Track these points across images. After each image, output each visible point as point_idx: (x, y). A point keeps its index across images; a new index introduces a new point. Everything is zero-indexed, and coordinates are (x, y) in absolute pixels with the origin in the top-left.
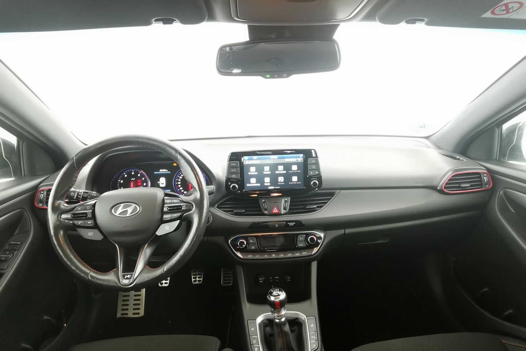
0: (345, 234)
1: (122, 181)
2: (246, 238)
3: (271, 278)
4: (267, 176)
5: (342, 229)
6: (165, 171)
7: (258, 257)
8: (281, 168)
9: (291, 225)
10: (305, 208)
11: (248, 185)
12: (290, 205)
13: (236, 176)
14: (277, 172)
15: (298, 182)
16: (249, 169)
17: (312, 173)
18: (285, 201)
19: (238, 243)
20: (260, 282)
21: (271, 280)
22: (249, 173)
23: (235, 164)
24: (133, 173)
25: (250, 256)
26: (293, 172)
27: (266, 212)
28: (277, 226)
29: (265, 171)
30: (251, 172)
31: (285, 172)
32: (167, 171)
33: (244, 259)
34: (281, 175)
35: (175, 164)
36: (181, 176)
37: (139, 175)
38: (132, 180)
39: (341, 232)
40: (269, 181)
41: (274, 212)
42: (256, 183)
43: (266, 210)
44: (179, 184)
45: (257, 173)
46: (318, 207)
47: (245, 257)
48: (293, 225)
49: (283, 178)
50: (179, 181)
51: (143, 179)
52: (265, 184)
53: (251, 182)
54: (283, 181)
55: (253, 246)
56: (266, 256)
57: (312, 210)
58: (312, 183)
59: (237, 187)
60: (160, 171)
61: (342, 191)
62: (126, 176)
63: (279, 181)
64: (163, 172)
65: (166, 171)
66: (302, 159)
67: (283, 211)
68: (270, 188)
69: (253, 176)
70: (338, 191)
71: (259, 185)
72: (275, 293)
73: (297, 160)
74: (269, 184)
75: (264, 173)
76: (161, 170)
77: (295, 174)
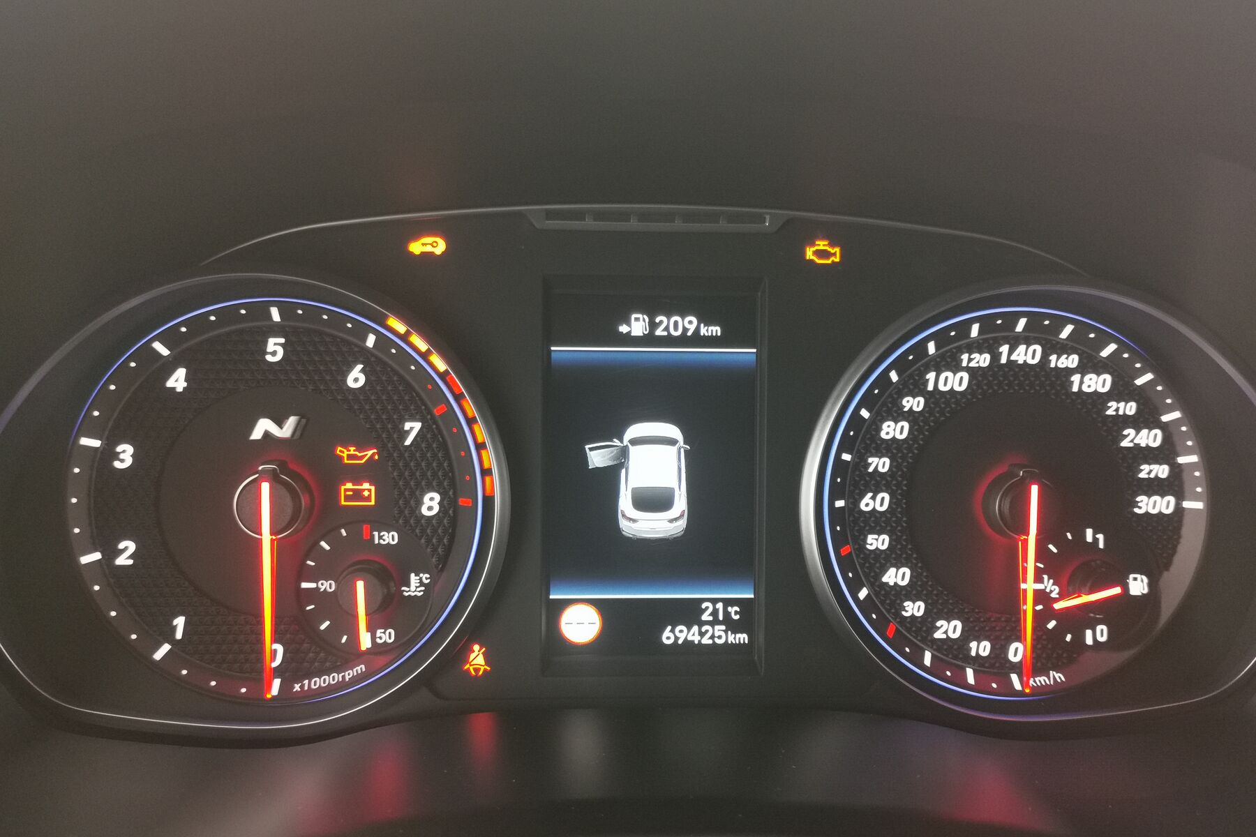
1: (126, 455)
6: (683, 340)
24: (275, 349)
32: (716, 330)
35: (822, 245)
36: (898, 414)
37: (356, 378)
38: (257, 434)
44: (876, 522)
50: (876, 483)
51: (413, 428)
60: (623, 329)
62: (178, 380)
64: (669, 341)
65: (697, 340)
76: (637, 326)
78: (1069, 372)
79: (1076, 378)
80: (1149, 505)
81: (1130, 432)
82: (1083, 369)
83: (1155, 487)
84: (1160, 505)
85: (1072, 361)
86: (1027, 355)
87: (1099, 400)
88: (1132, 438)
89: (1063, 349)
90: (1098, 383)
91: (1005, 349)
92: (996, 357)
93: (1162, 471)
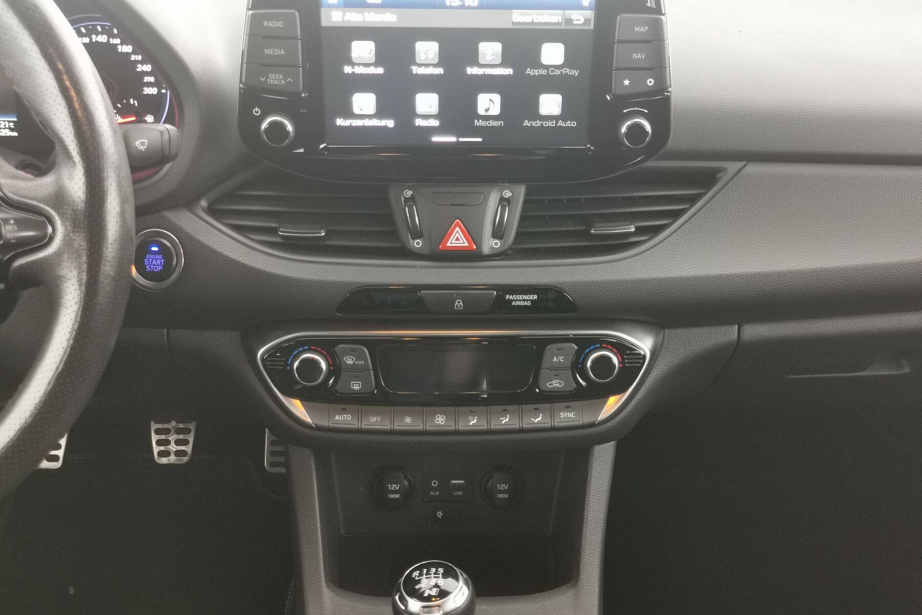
0: (739, 343)
2: (326, 347)
3: (434, 484)
4: (428, 83)
5: (732, 323)
7: (374, 421)
8: (490, 51)
9: (518, 303)
10: (586, 234)
11: (340, 122)
12: (523, 218)
13: (285, 78)
14: (471, 71)
15: (565, 120)
16: (348, 48)
17: (627, 82)
18: (502, 199)
19: (296, 364)
20: (392, 496)
21: (434, 489)
22: (348, 69)
23: (279, 24)
25: (343, 419)
26: (544, 72)
27: (417, 244)
28: (459, 304)
29: (418, 61)
30: (353, 64)
31: (509, 71)
33: (319, 428)
34: (489, 84)
39: (727, 334)
40: (434, 110)
41: (448, 244)
42: (379, 115)
43: (417, 235)
45: (380, 70)
46: (640, 231)
47: (324, 423)
48: (529, 303)
49: (497, 98)
52: (419, 122)
53: (356, 111)
54: (496, 110)
55: (356, 378)
56: (408, 420)
57: (618, 245)
58: (624, 129)
59: (290, 128)
61: (753, 169)
63: (481, 111)
66: (590, 14)
67: (490, 244)
68: (436, 139)
69: (364, 83)
70: (732, 167)
71: (390, 123)
72: (427, 584)
73: (569, 21)
74: (435, 123)
75: (415, 70)
77: (551, 83)
78: (117, 45)
79: (119, 47)
80: (148, 91)
81: (139, 66)
82: (122, 44)
83: (149, 85)
84: (153, 91)
85: (117, 41)
86: (102, 39)
87: (128, 55)
88: (140, 68)
89: (114, 36)
90: (127, 49)
91: (94, 36)
92: (91, 39)
93: (152, 79)
